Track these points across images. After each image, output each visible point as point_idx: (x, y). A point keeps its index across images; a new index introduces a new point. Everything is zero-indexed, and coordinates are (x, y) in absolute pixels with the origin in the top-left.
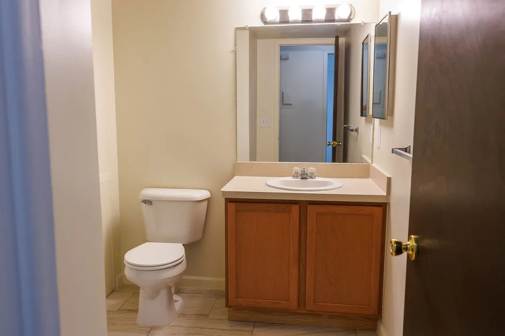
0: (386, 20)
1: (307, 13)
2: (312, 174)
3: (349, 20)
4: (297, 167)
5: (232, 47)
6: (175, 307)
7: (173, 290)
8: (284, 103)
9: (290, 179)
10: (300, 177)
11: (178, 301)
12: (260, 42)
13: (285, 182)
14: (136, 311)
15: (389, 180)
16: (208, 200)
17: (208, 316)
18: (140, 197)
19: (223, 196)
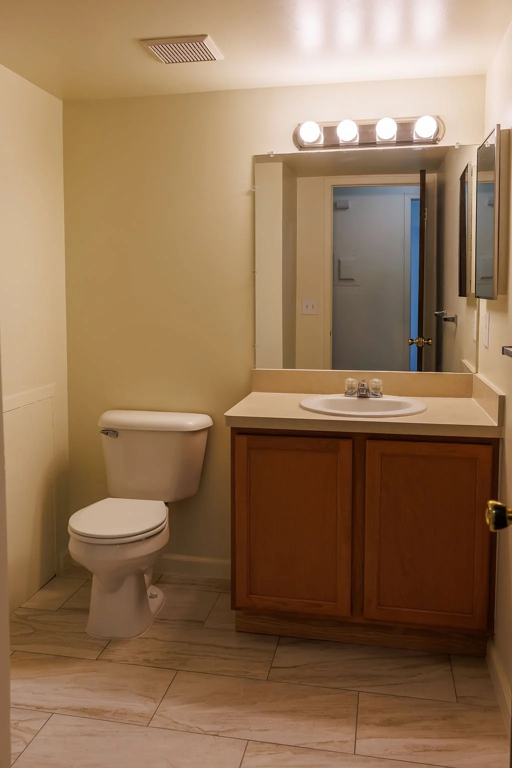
0: (492, 141)
1: (367, 131)
2: (376, 389)
3: (434, 141)
4: (352, 377)
5: (247, 185)
6: (149, 608)
7: (147, 578)
8: (341, 278)
9: (340, 397)
10: (356, 395)
11: (156, 596)
12: (301, 182)
13: (331, 403)
14: (86, 611)
15: (502, 400)
16: (208, 430)
17: (204, 623)
18: (100, 424)
19: (227, 425)
